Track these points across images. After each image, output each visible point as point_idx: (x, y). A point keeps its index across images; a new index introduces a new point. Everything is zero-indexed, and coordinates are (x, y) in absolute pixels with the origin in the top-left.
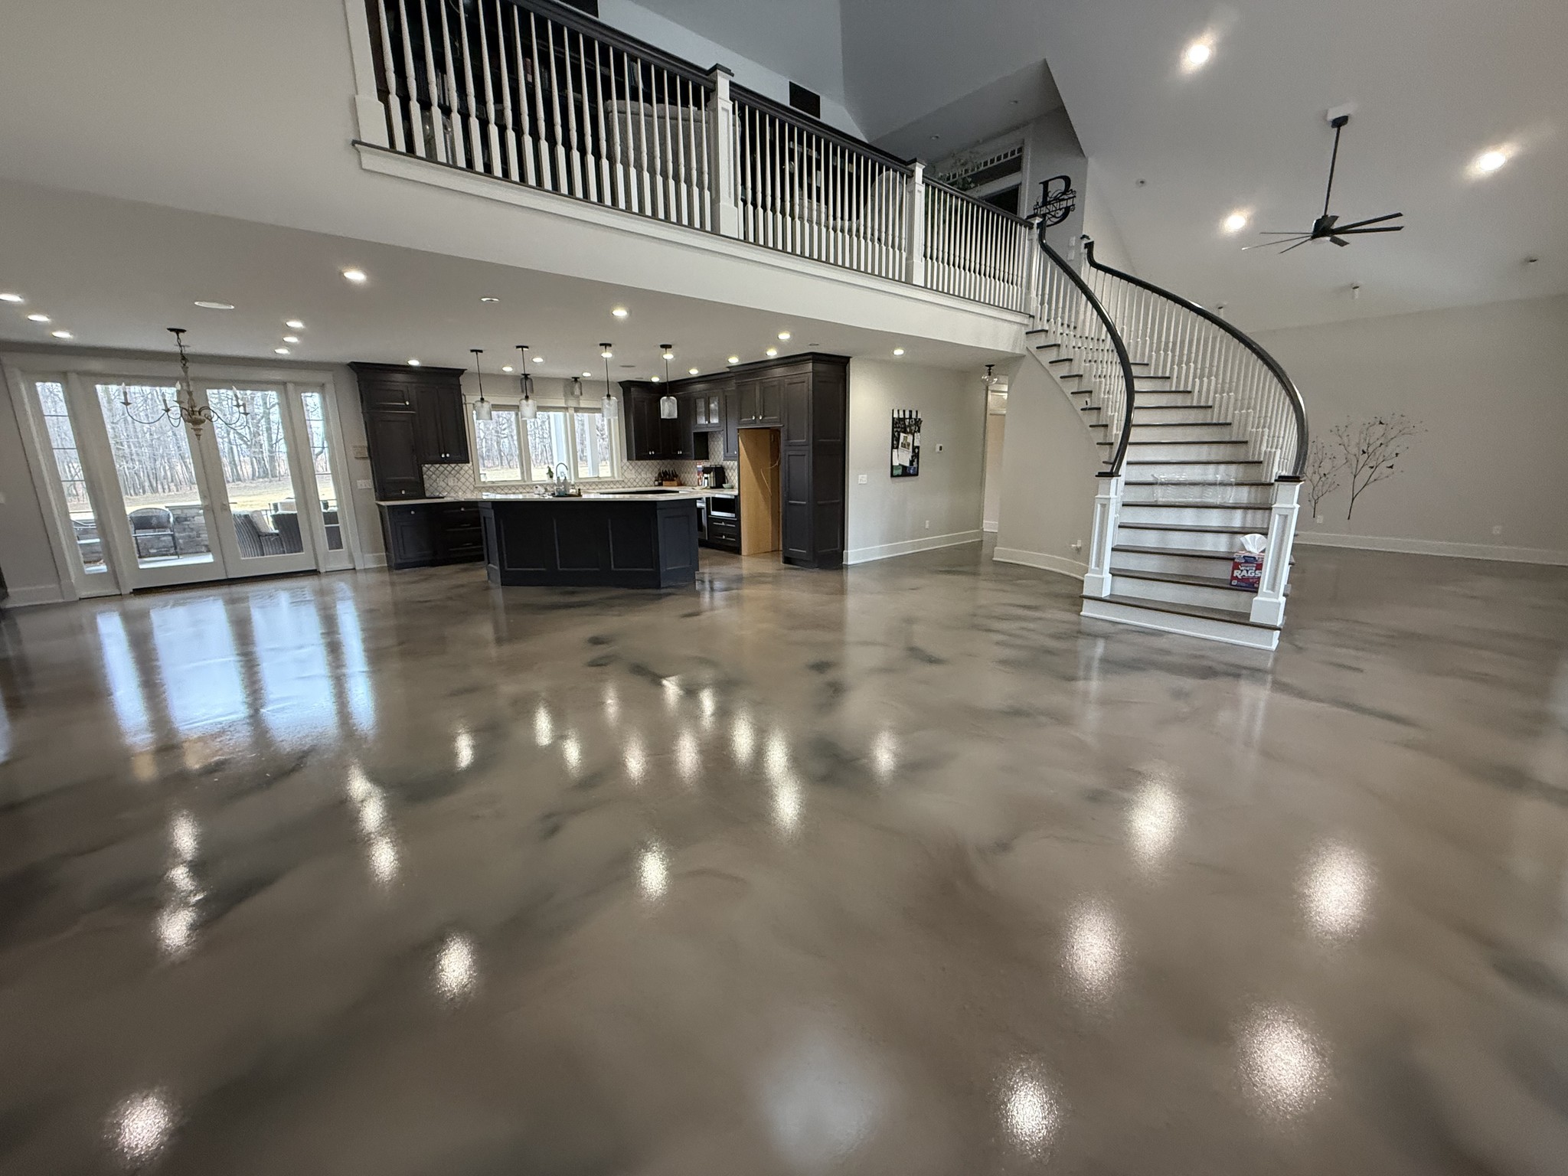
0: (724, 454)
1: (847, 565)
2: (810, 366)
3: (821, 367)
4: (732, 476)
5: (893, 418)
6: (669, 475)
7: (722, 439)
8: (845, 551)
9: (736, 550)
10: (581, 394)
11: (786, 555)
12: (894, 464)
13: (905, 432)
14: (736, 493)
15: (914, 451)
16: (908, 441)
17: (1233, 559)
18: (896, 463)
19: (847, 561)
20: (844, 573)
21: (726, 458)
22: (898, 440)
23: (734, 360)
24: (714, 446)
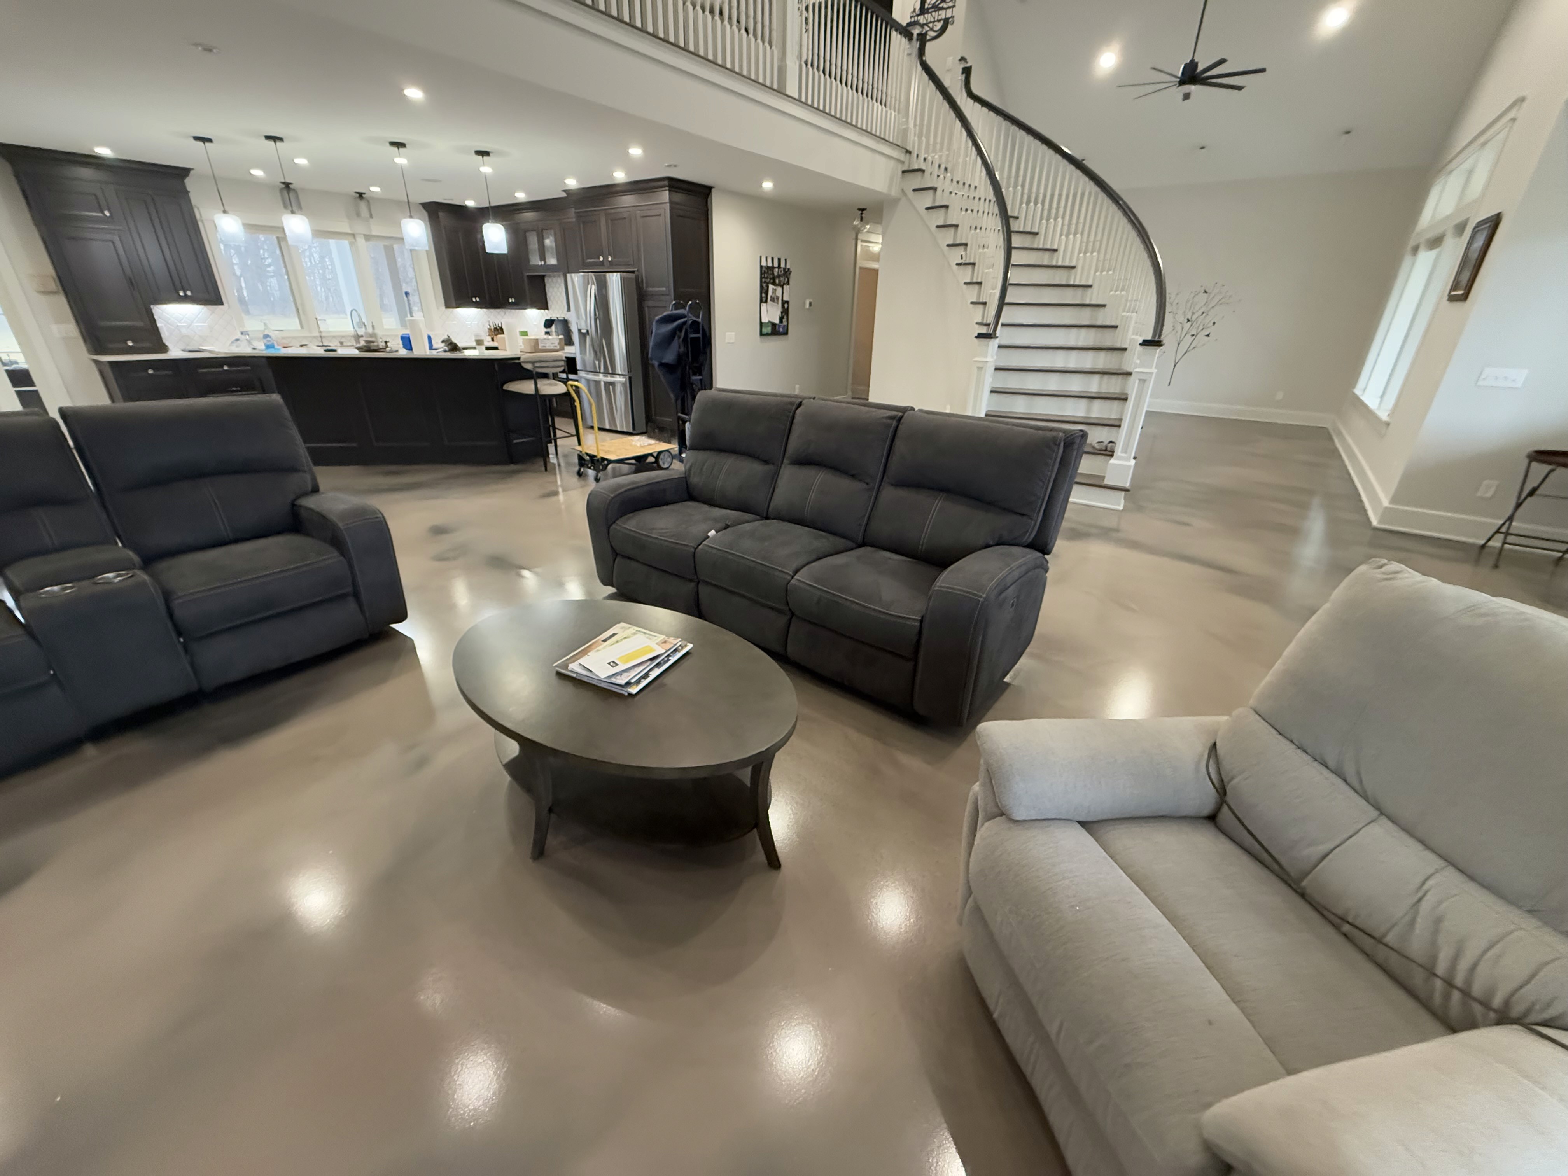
0: (567, 303)
2: (665, 195)
3: (679, 197)
5: (761, 267)
7: (561, 285)
10: (371, 216)
11: (653, 424)
15: (783, 306)
16: (777, 294)
18: (765, 320)
22: (767, 293)
23: (572, 183)
24: (552, 291)
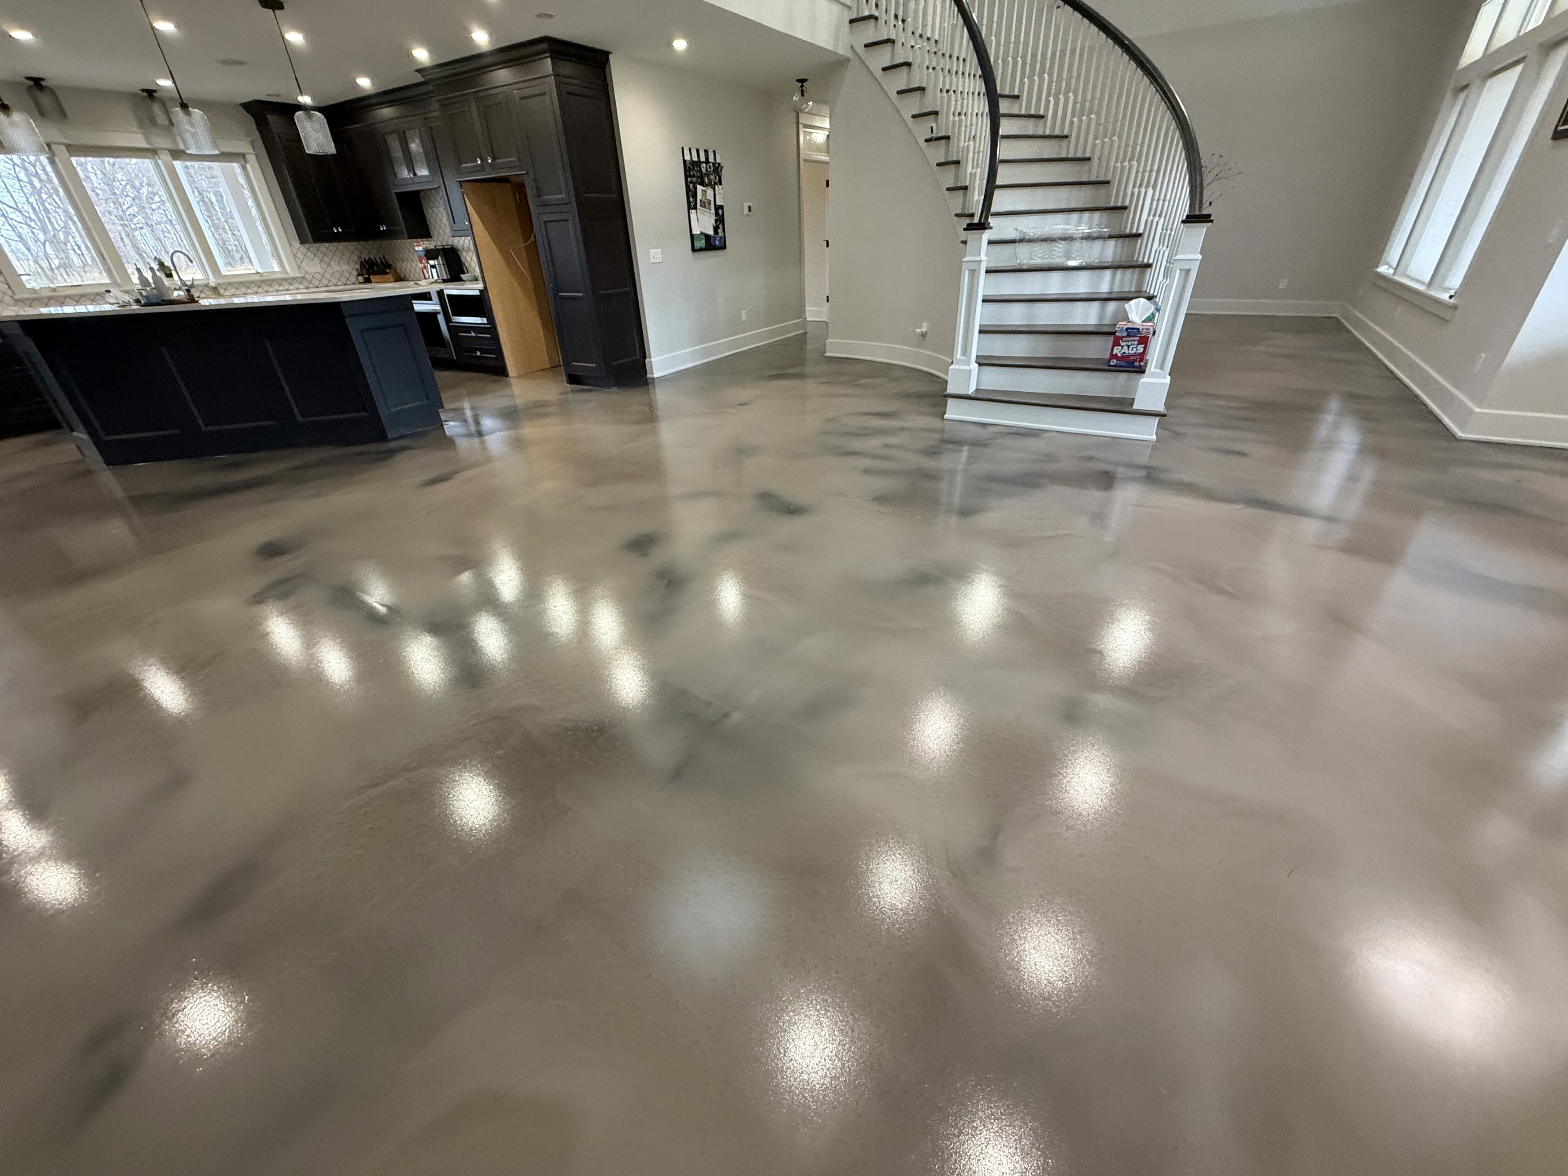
0: (451, 227)
1: (653, 379)
2: (547, 65)
3: (567, 69)
4: (470, 260)
5: (685, 161)
6: (378, 266)
7: (442, 203)
8: (647, 360)
9: (499, 370)
10: (171, 122)
11: (570, 372)
12: (694, 232)
13: (702, 184)
14: (480, 286)
15: (717, 214)
16: (708, 198)
17: (1113, 333)
18: (696, 231)
19: (653, 374)
20: (652, 391)
21: (456, 233)
22: (695, 196)
24: (434, 215)
